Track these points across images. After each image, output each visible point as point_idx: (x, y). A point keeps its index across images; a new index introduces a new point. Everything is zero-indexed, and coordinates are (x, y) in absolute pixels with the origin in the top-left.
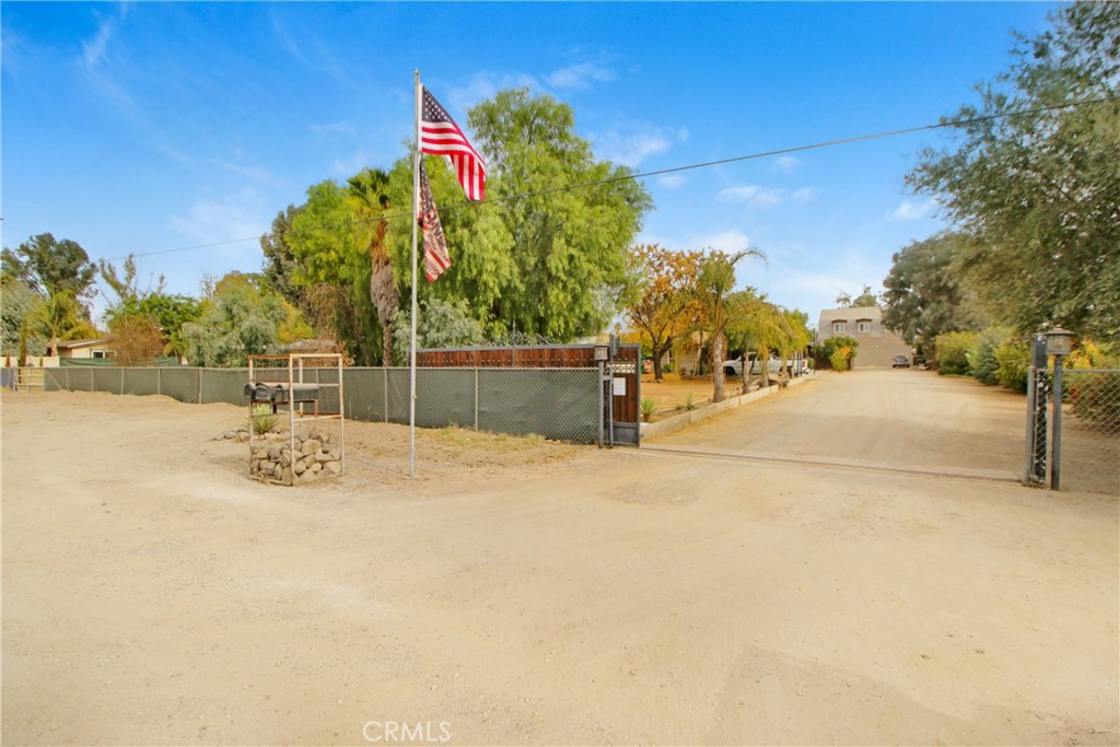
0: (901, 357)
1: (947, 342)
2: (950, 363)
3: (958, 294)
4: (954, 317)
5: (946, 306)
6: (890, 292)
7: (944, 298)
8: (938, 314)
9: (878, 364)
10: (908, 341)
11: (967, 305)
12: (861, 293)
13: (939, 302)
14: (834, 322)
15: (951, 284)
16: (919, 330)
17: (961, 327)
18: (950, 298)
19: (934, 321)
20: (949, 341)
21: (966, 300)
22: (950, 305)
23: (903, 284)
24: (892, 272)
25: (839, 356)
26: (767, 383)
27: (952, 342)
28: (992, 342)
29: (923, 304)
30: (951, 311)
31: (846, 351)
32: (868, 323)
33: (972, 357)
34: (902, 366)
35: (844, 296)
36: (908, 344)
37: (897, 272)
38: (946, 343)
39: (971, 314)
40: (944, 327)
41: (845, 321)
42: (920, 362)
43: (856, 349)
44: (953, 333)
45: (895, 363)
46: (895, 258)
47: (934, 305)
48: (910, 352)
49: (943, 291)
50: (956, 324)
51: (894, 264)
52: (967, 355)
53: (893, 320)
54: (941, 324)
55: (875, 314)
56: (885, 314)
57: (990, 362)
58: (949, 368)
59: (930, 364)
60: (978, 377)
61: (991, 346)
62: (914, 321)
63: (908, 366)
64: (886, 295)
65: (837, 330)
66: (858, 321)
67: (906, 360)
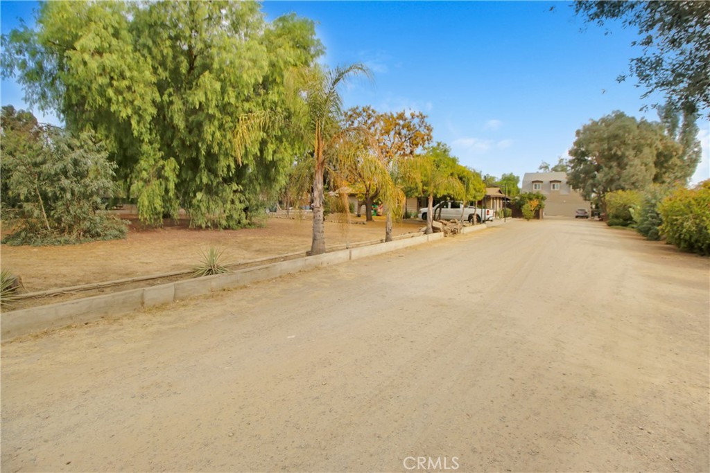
0: (581, 210)
1: (615, 198)
2: (617, 217)
3: (625, 160)
4: (621, 179)
5: (615, 170)
6: (574, 160)
7: (614, 164)
8: (609, 177)
9: (564, 215)
10: (586, 197)
11: (632, 170)
12: (557, 163)
13: (611, 167)
14: (533, 182)
15: (619, 153)
16: (595, 190)
17: (627, 187)
18: (619, 165)
19: (605, 182)
20: (615, 197)
21: (631, 166)
22: (619, 169)
23: (584, 154)
24: (575, 144)
25: (528, 207)
26: (431, 230)
27: (618, 198)
28: (655, 198)
29: (598, 169)
30: (619, 174)
31: (535, 203)
32: (559, 184)
33: (635, 211)
34: (582, 217)
35: (545, 165)
36: (586, 200)
37: (578, 144)
38: (613, 199)
39: (635, 178)
40: (613, 187)
41: (542, 182)
42: (596, 214)
43: (544, 203)
44: (620, 192)
45: (577, 214)
46: (578, 133)
47: (606, 169)
48: (587, 207)
49: (614, 159)
50: (623, 184)
51: (577, 138)
52: (630, 209)
53: (575, 182)
54: (611, 184)
55: (563, 177)
56: (570, 176)
57: (653, 217)
58: (616, 221)
59: (603, 216)
60: (640, 231)
61: (653, 201)
62: (590, 181)
63: (587, 217)
64: (571, 162)
65: (535, 188)
66: (551, 182)
67: (586, 213)
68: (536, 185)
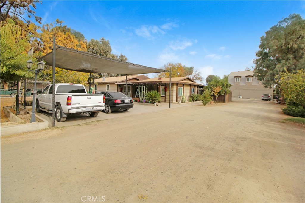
0: (266, 95)
6: (260, 59)
14: (235, 77)
32: (250, 77)
34: (266, 100)
36: (267, 87)
41: (241, 77)
42: (276, 98)
45: (263, 98)
48: (270, 92)
59: (281, 100)
63: (270, 100)
65: (236, 81)
66: (246, 77)
67: (269, 97)
68: (236, 79)
